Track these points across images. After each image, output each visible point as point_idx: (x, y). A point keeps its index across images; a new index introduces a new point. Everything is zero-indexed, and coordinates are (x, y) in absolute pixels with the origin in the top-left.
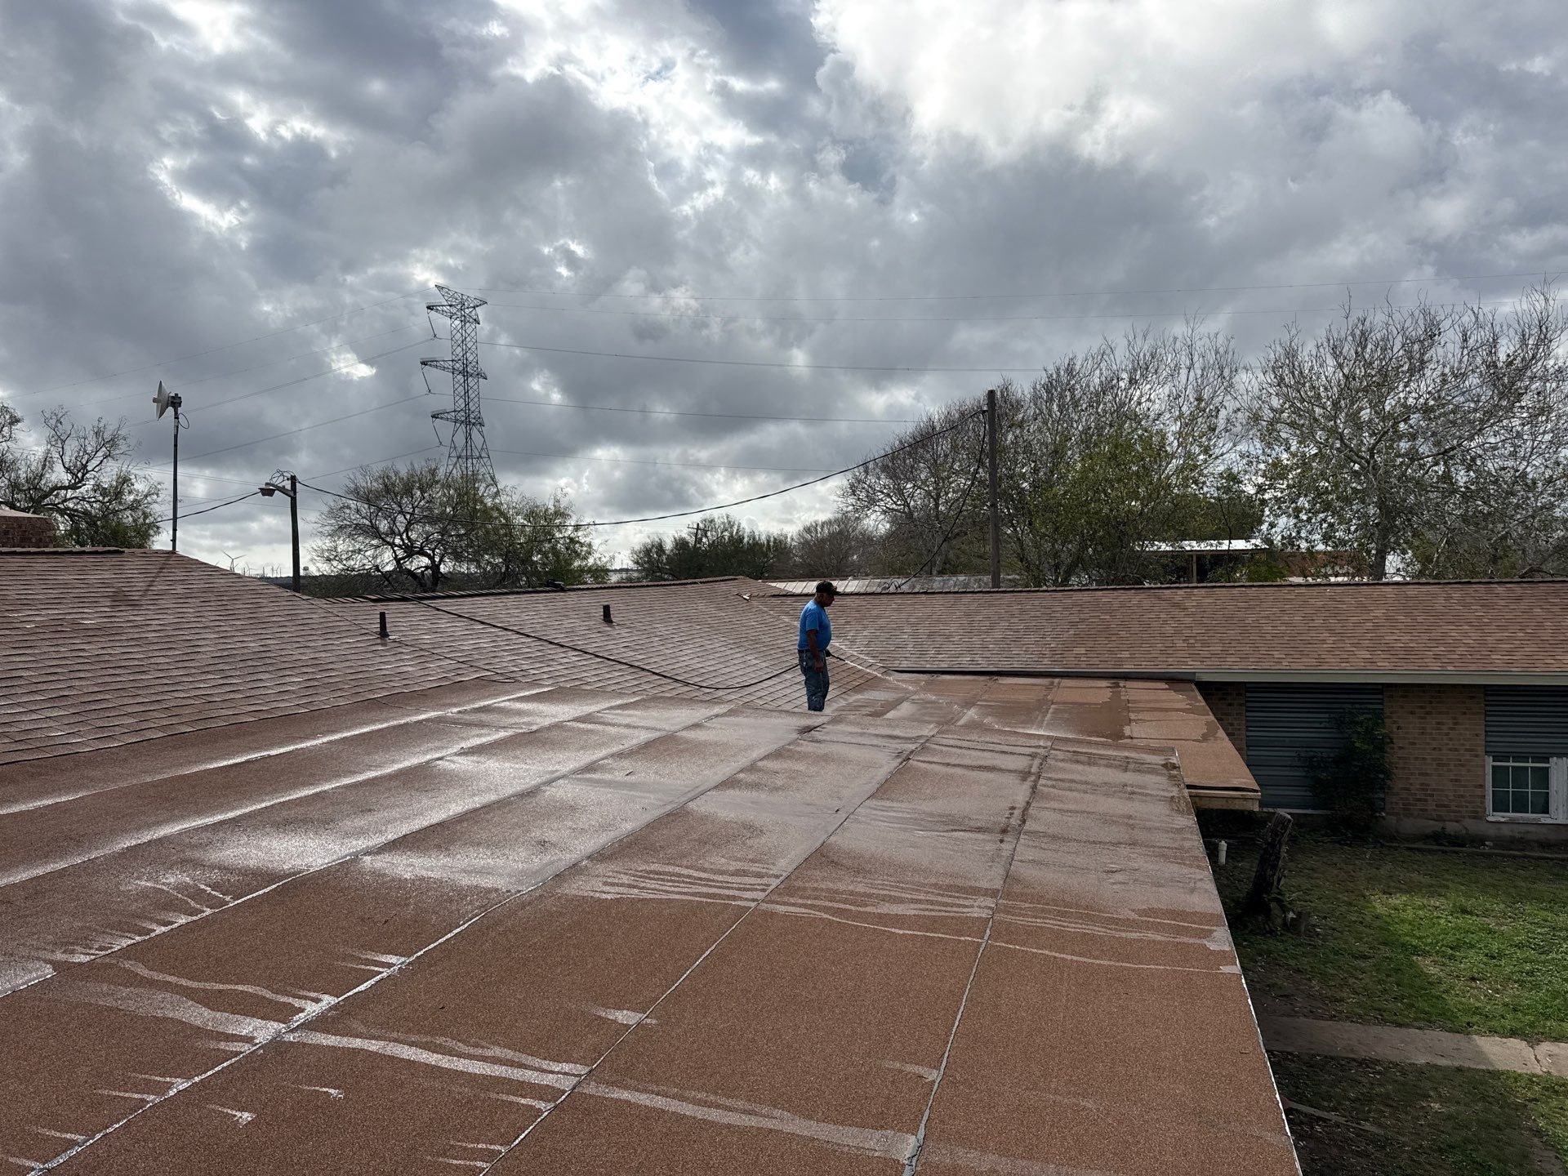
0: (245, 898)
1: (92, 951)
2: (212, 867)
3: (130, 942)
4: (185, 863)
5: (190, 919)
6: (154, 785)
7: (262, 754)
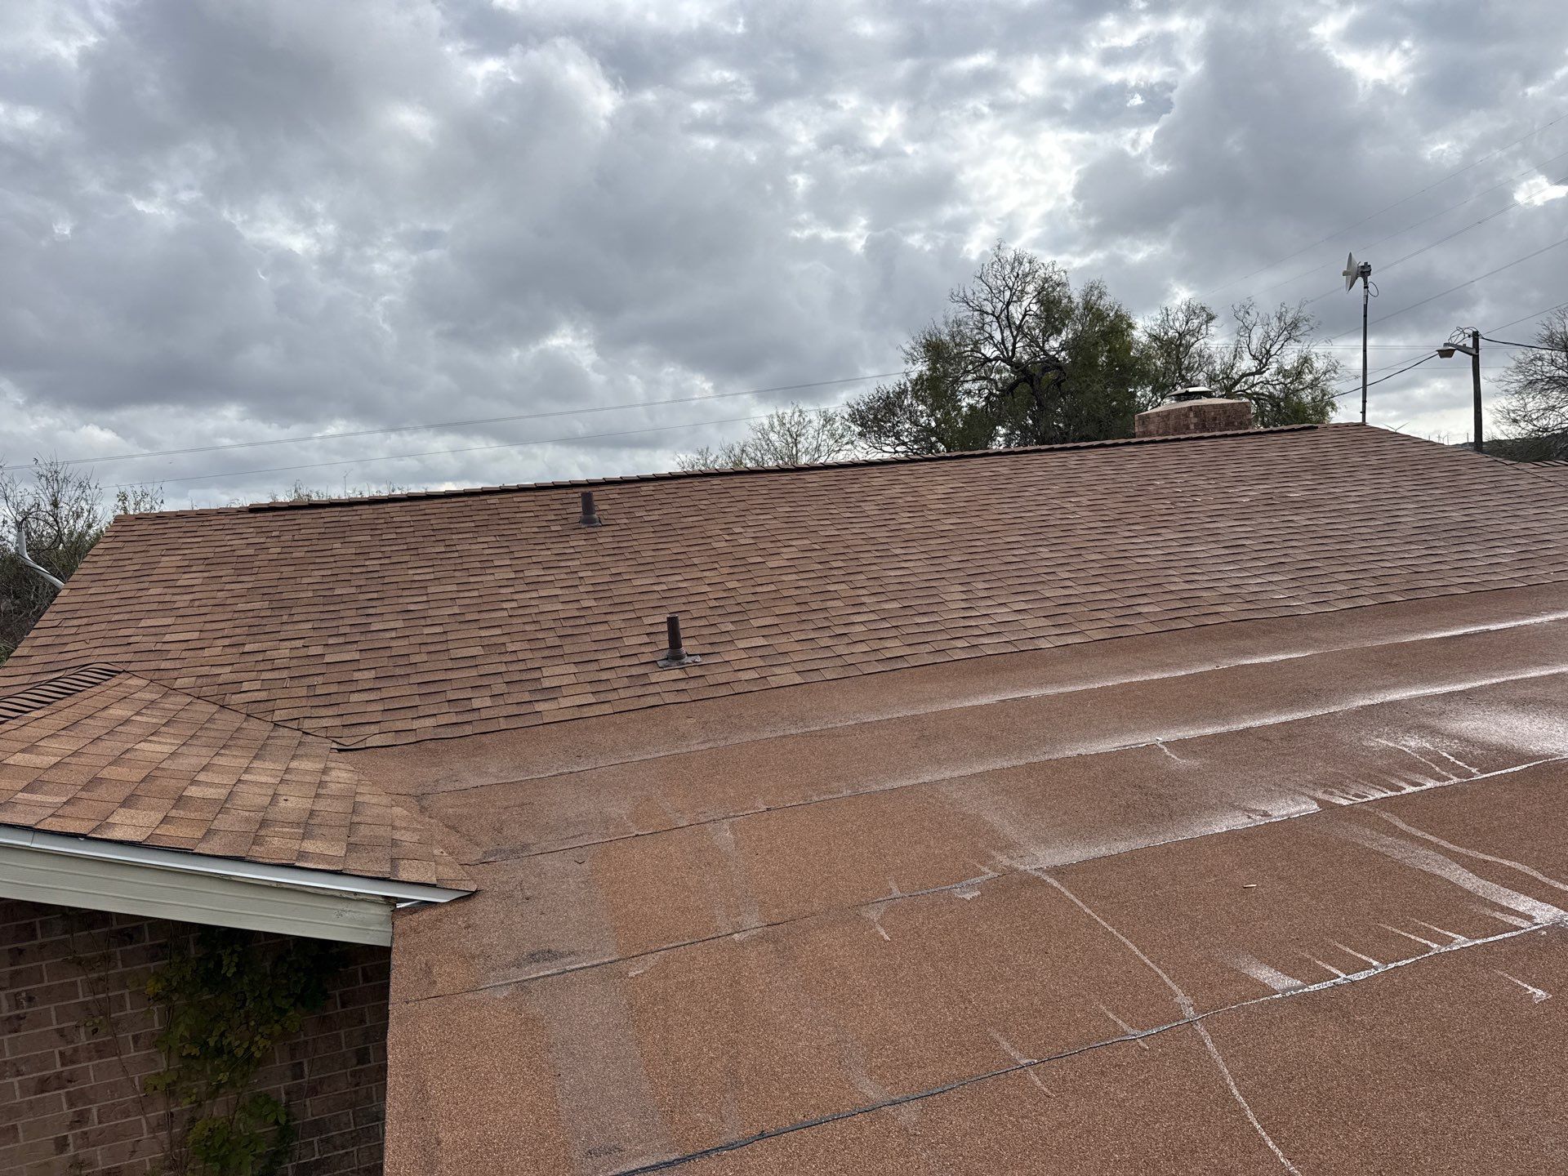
0: (1494, 774)
1: (1351, 797)
2: (1451, 737)
3: (1385, 795)
4: (1422, 729)
5: (1438, 784)
6: (1373, 650)
7: (1482, 628)
